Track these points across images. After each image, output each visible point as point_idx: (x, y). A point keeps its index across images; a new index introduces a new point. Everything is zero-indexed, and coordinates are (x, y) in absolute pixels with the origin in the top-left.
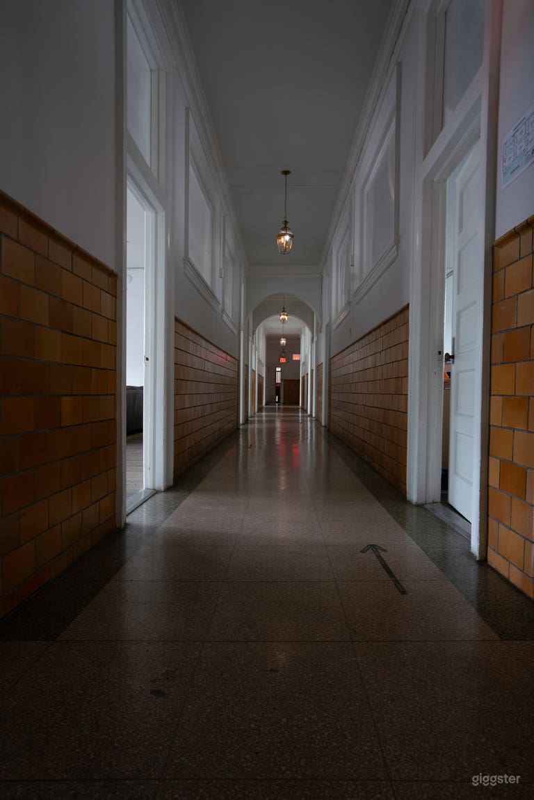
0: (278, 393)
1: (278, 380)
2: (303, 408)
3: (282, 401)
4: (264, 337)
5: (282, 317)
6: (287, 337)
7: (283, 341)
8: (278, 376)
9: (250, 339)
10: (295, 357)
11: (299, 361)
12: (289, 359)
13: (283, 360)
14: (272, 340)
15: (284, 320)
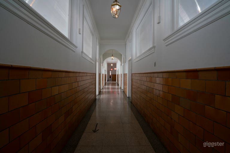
0: (110, 78)
1: (110, 74)
2: (117, 83)
3: (111, 80)
4: (107, 64)
5: (112, 58)
6: (113, 64)
7: (112, 65)
8: (110, 73)
9: (102, 64)
10: (115, 69)
11: (116, 70)
12: (113, 69)
13: (112, 69)
14: (109, 64)
15: (112, 59)
